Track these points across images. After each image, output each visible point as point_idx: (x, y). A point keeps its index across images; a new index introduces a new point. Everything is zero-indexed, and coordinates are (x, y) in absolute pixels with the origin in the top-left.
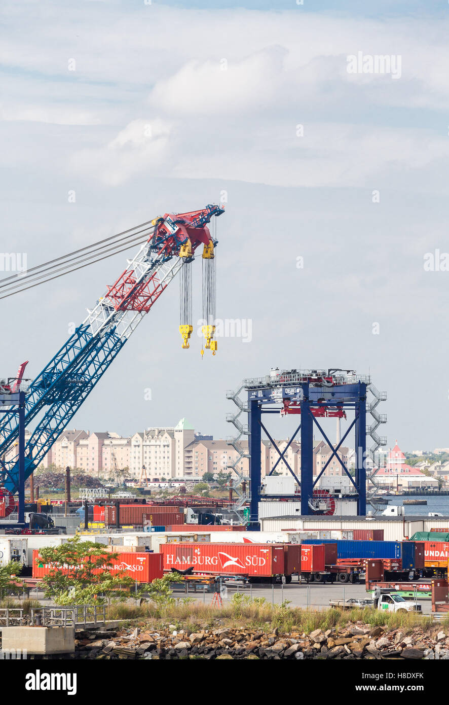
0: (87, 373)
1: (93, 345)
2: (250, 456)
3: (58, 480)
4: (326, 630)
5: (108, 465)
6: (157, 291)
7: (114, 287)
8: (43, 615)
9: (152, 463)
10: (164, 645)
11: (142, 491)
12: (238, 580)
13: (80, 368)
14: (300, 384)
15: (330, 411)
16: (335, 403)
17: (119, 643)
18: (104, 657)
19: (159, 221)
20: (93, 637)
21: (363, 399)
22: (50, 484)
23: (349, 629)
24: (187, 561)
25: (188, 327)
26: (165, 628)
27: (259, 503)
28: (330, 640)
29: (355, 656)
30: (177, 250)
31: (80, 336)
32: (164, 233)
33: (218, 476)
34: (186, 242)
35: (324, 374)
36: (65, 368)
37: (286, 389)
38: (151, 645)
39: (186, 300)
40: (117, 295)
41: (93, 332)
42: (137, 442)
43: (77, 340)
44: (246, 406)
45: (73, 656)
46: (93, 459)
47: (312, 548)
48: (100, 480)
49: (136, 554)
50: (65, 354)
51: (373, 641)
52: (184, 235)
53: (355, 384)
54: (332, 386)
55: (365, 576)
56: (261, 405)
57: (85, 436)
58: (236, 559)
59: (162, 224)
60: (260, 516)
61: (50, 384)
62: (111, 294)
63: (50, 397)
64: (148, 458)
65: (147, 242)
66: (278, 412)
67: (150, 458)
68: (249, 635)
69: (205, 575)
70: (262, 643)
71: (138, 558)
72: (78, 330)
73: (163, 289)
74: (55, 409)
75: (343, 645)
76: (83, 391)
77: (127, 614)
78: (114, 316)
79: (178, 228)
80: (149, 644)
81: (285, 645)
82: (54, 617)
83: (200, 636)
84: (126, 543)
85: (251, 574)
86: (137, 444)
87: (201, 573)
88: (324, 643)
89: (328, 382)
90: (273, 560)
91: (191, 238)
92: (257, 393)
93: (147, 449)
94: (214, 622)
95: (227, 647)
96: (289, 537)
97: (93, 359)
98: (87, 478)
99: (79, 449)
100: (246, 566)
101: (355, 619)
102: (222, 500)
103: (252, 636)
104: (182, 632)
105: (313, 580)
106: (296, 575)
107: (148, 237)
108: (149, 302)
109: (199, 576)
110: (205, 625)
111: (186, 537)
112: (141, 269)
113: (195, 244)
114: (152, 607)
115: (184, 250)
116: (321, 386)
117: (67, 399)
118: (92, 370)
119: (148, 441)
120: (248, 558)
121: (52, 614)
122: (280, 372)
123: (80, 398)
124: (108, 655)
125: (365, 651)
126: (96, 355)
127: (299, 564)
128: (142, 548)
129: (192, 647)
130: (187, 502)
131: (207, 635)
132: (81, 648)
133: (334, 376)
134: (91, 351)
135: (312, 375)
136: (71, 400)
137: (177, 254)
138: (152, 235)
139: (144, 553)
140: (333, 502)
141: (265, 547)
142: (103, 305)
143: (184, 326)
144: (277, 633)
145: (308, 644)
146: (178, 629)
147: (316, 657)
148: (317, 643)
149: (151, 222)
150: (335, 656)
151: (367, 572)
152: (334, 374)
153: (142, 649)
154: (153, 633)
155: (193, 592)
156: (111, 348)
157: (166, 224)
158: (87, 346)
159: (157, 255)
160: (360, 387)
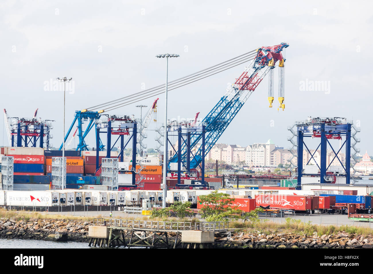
0: (226, 118)
1: (229, 105)
2: (298, 156)
3: (213, 166)
4: (329, 235)
5: (236, 159)
6: (258, 81)
7: (239, 80)
8: (200, 226)
9: (256, 159)
10: (255, 240)
11: (251, 172)
12: (290, 212)
13: (223, 115)
14: (321, 124)
15: (335, 136)
16: (337, 132)
17: (234, 239)
18: (228, 245)
19: (259, 50)
20: (223, 236)
21: (350, 131)
22: (209, 167)
23: (339, 235)
24: (267, 202)
25: (272, 98)
26: (255, 232)
27: (302, 177)
28: (330, 239)
29: (342, 247)
30: (267, 63)
31: (223, 101)
32: (261, 55)
33: (285, 165)
34: (271, 59)
35: (332, 119)
36: (216, 115)
37: (314, 126)
38: (249, 240)
39: (271, 86)
40: (240, 83)
41: (229, 99)
42: (249, 149)
43: (222, 103)
44: (296, 133)
45: (213, 244)
46: (229, 157)
47: (324, 198)
48: (232, 166)
49: (244, 199)
50: (216, 109)
51: (350, 241)
52: (271, 56)
53: (345, 124)
54: (336, 125)
55: (348, 211)
56: (303, 133)
57: (226, 146)
58: (289, 202)
59: (261, 51)
60: (302, 183)
61: (209, 123)
62: (237, 83)
63: (209, 128)
64: (254, 156)
65: (254, 59)
66: (311, 136)
67: (255, 156)
68: (294, 236)
69: (275, 209)
70: (299, 240)
71: (244, 201)
72: (222, 99)
73: (261, 81)
74: (211, 134)
75: (336, 242)
76: (224, 126)
77: (238, 226)
78: (238, 92)
79: (268, 53)
80: (248, 240)
81: (310, 242)
82: (205, 226)
83: (271, 236)
84: (240, 194)
85: (296, 209)
86: (249, 150)
87: (273, 208)
88: (327, 241)
89: (334, 123)
90: (306, 203)
91: (273, 57)
92: (301, 128)
93: (253, 153)
94: (278, 230)
95: (283, 242)
96: (314, 193)
97: (229, 112)
98: (226, 165)
99: (223, 152)
100: (294, 206)
101: (342, 230)
102: (286, 176)
103: (295, 237)
104: (263, 234)
105: (324, 212)
106: (317, 210)
107: (254, 57)
108: (255, 86)
109: (272, 209)
110: (274, 231)
111: (267, 192)
112: (251, 72)
113: (276, 60)
114: (249, 223)
115: (271, 63)
116: (330, 125)
117: (217, 129)
118: (228, 117)
119: (254, 149)
120: (295, 202)
121: (204, 225)
122: (312, 118)
123: (223, 129)
124: (229, 244)
125: (346, 245)
126: (230, 110)
127: (318, 205)
128: (247, 196)
129: (267, 241)
130: (270, 177)
131: (275, 236)
132: (217, 241)
133: (337, 121)
134: (228, 108)
135: (326, 120)
136: (219, 130)
137: (267, 65)
138: (256, 56)
139: (247, 199)
140: (335, 178)
141: (303, 197)
142: (234, 87)
143: (270, 97)
144: (306, 236)
145: (320, 241)
146: (261, 233)
147: (324, 247)
148: (324, 241)
149: (255, 50)
150: (333, 247)
151: (349, 209)
152: (336, 120)
153: (244, 242)
154: (250, 235)
155: (269, 217)
156: (237, 107)
157: (262, 51)
158: (226, 106)
159: (258, 65)
160: (348, 125)
